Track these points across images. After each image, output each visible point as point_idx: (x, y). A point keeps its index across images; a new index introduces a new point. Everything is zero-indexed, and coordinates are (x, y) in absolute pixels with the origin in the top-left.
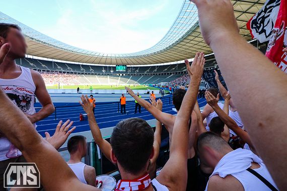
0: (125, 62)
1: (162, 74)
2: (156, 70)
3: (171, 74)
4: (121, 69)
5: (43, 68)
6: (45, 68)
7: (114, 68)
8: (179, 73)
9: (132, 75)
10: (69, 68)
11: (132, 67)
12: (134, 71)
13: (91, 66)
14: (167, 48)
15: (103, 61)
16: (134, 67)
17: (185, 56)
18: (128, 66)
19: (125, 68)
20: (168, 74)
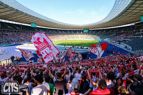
0: (88, 28)
1: (108, 34)
2: (104, 32)
3: (113, 33)
4: (86, 31)
5: (54, 32)
6: (55, 32)
7: (83, 31)
8: (118, 33)
9: (91, 34)
10: (63, 32)
11: (91, 30)
12: (93, 32)
13: (72, 30)
14: (110, 20)
15: (78, 28)
16: (93, 30)
17: (122, 23)
19: (88, 31)
20: (111, 33)
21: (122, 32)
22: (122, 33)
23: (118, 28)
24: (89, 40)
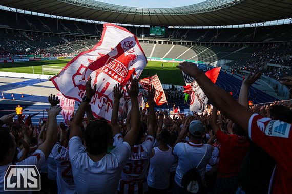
0: (164, 21)
2: (216, 37)
3: (242, 45)
7: (147, 31)
9: (175, 43)
11: (175, 30)
12: (179, 37)
16: (179, 30)
18: (169, 27)
19: (163, 30)
20: (237, 45)
21: (267, 41)
22: (267, 44)
23: (258, 27)
24: (166, 61)
